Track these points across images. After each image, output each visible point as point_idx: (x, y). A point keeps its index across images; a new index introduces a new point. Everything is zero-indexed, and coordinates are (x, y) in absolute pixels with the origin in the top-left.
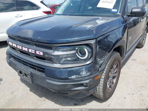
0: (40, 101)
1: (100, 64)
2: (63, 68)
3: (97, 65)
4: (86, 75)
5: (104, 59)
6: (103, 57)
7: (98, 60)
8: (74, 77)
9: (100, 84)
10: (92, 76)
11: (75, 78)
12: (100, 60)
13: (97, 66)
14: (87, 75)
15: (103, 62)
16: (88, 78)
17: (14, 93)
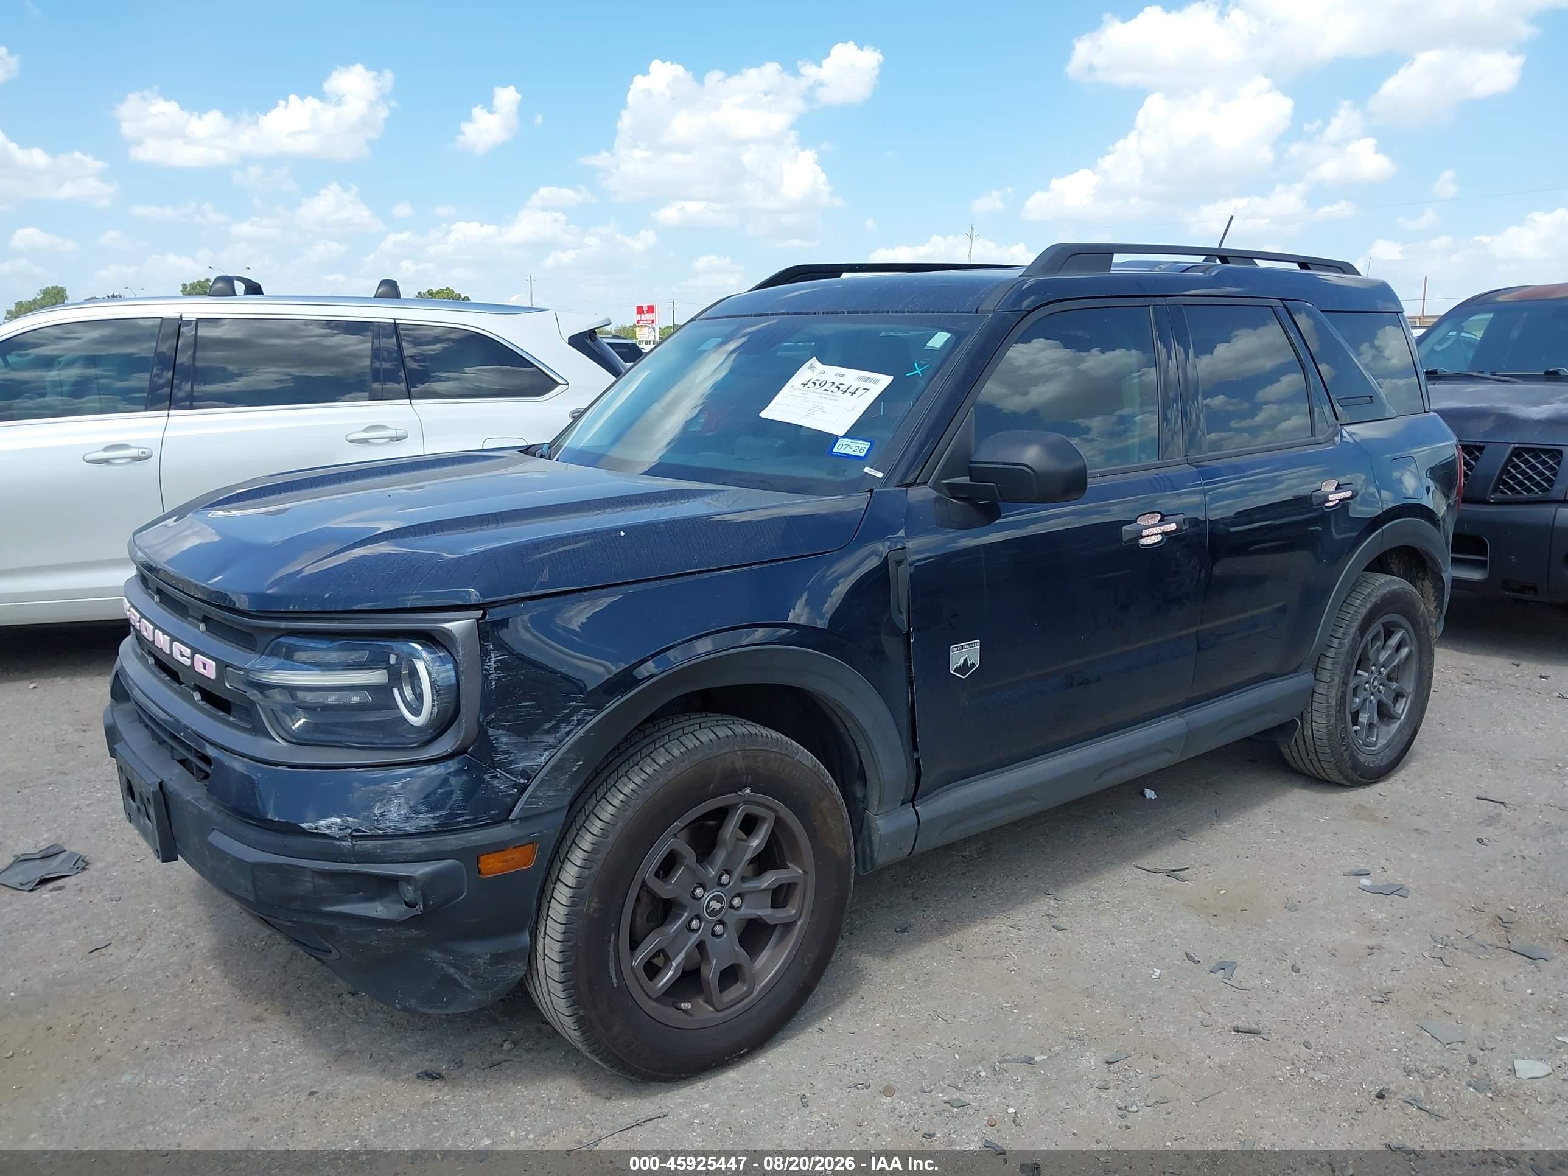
0: (228, 1019)
1: (524, 774)
2: (290, 766)
3: (495, 777)
4: (411, 827)
5: (550, 740)
6: (548, 732)
7: (505, 740)
8: (335, 824)
9: (549, 921)
10: (451, 841)
11: (335, 830)
12: (515, 745)
13: (495, 783)
14: (413, 823)
15: (543, 759)
16: (425, 849)
17: (110, 949)
